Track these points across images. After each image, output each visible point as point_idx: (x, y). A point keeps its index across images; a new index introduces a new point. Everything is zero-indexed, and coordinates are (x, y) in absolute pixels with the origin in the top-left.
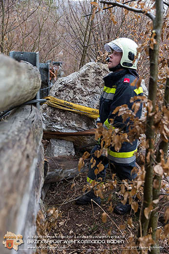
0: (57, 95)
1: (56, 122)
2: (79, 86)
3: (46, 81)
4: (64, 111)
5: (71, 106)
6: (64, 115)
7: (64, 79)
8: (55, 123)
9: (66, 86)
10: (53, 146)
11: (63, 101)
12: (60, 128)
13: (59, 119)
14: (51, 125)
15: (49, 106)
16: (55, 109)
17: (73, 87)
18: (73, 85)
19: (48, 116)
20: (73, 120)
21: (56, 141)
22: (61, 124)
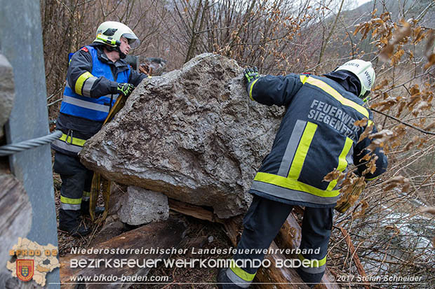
0: (135, 109)
1: (130, 158)
2: (179, 94)
4: (148, 140)
6: (146, 146)
7: (153, 79)
9: (154, 92)
12: (138, 169)
13: (137, 154)
14: (122, 164)
17: (169, 95)
18: (169, 92)
19: (116, 147)
20: (163, 157)
21: (139, 191)
22: (141, 162)
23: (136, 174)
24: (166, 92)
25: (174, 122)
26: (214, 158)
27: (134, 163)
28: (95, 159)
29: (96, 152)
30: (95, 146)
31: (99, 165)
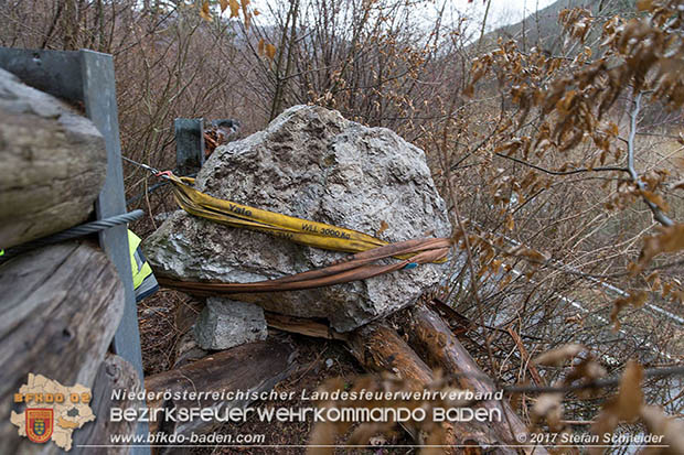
0: (209, 188)
1: (208, 255)
2: (266, 163)
3: (197, 157)
4: (231, 228)
5: (249, 214)
6: (229, 237)
7: (231, 146)
8: (207, 257)
9: (234, 163)
11: (227, 204)
14: (197, 264)
15: (192, 215)
16: (206, 222)
17: (254, 166)
18: (252, 161)
19: (188, 242)
20: (253, 250)
21: (223, 302)
22: (223, 261)
23: (218, 277)
24: (249, 161)
28: (160, 260)
29: (162, 251)
30: (161, 242)
31: (167, 268)
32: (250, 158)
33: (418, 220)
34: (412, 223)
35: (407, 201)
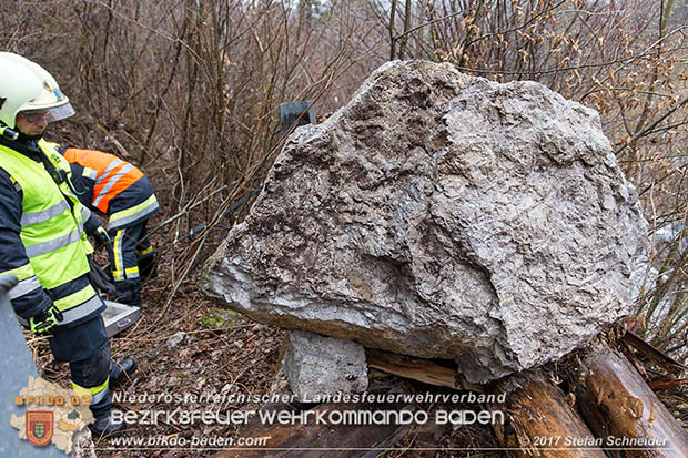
1: (276, 284)
2: (345, 153)
6: (299, 260)
8: (275, 287)
9: (299, 155)
10: (297, 355)
12: (293, 304)
13: (285, 276)
14: (264, 296)
17: (327, 157)
18: (325, 150)
19: (249, 267)
20: (336, 277)
21: (310, 340)
22: (295, 291)
23: (292, 313)
24: (320, 152)
25: (345, 208)
26: (434, 268)
27: (283, 293)
28: (219, 290)
29: (219, 279)
30: (215, 268)
31: (229, 301)
32: (321, 147)
33: (590, 222)
34: (580, 227)
35: (571, 193)
